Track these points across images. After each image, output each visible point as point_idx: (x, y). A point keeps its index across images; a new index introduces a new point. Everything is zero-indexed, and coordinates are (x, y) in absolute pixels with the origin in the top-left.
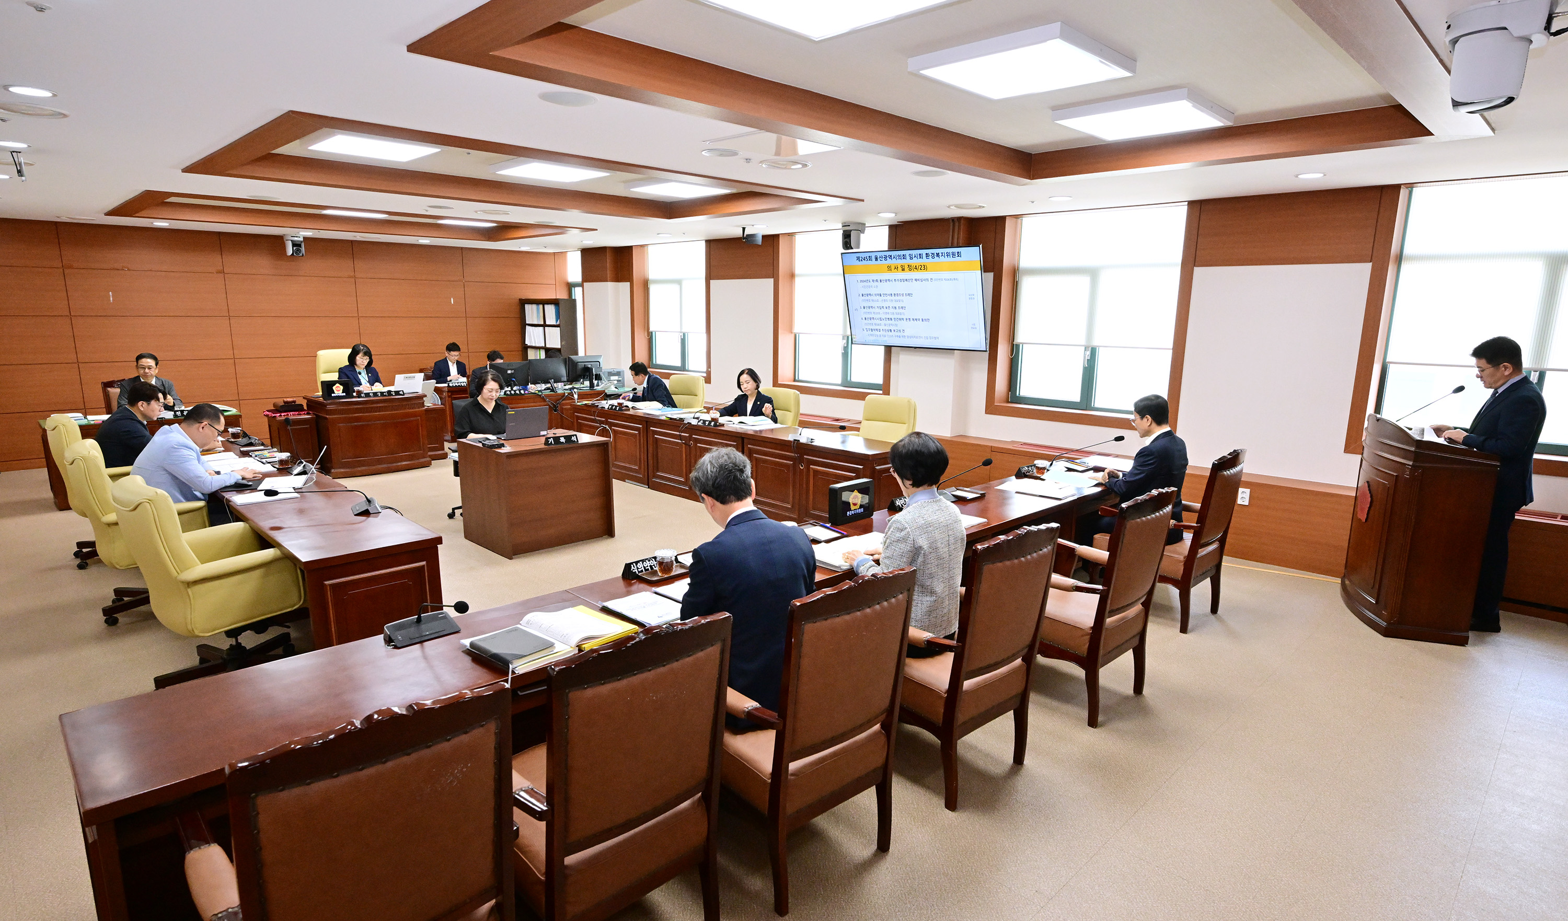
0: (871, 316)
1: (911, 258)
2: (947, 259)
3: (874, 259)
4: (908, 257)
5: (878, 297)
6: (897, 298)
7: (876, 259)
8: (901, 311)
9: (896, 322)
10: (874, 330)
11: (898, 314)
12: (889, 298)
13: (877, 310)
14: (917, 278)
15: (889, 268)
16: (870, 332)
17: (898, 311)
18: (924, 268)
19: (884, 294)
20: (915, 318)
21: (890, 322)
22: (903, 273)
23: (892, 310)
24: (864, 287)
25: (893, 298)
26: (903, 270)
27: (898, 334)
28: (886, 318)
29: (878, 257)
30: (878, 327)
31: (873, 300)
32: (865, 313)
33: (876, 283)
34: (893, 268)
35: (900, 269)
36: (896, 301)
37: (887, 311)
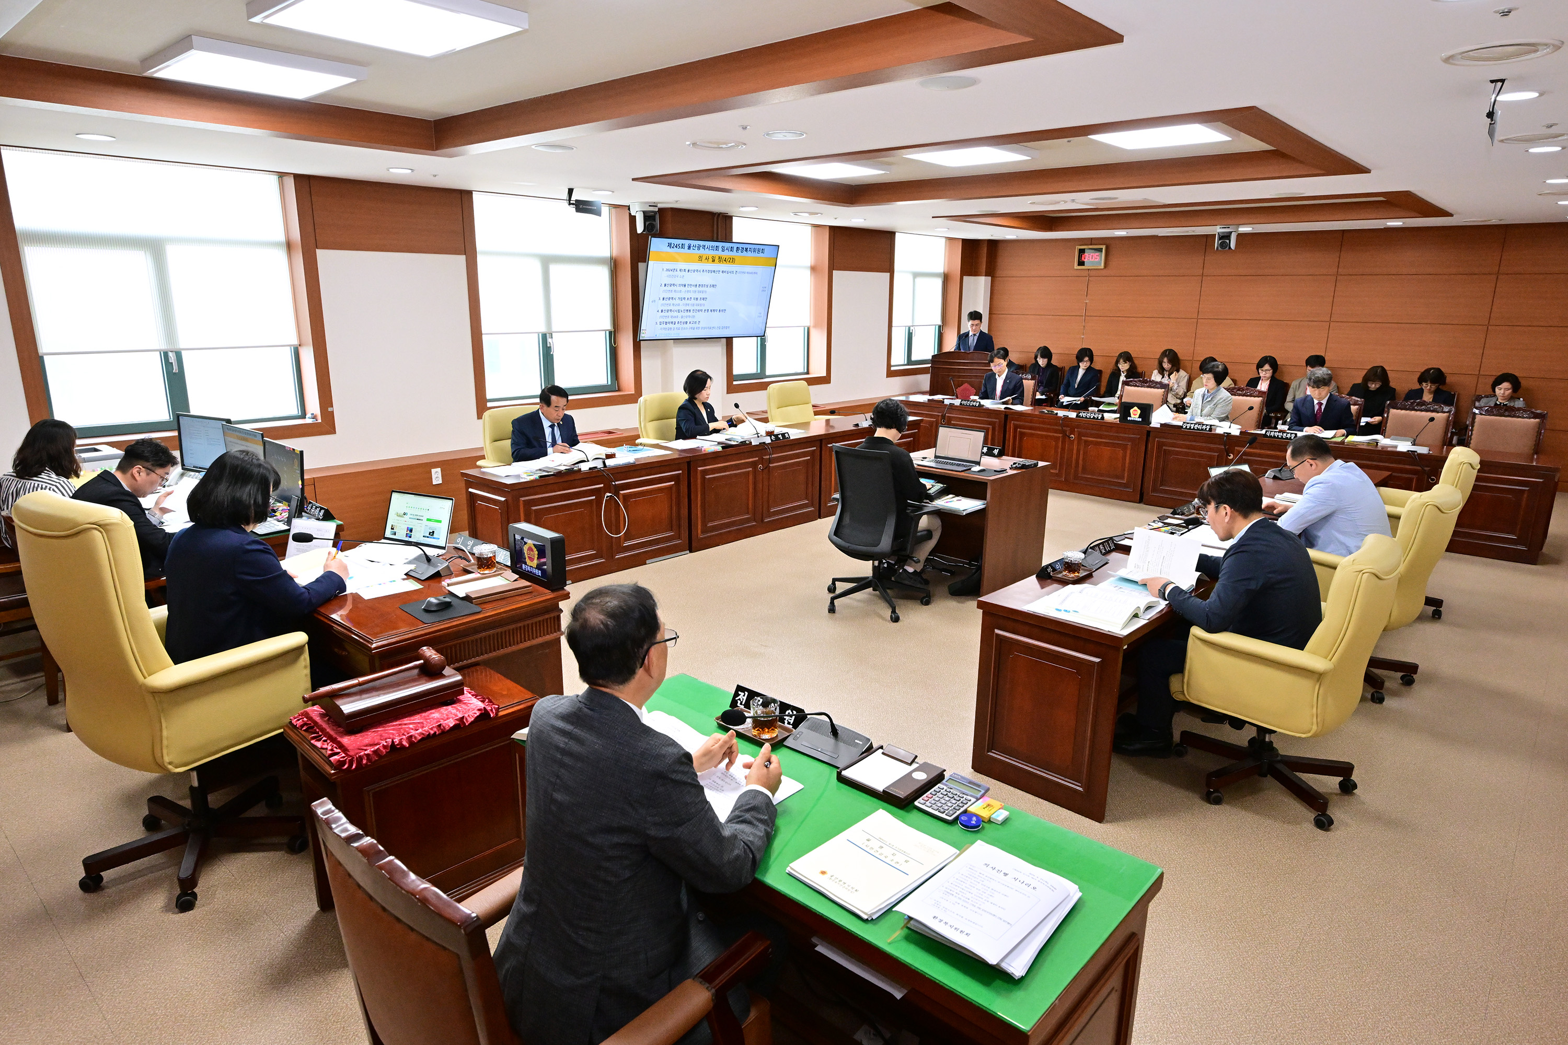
0: (669, 308)
1: (723, 251)
2: (753, 254)
3: (686, 247)
4: (720, 249)
5: (682, 288)
6: (701, 289)
7: (689, 248)
8: (702, 302)
9: (694, 314)
10: (669, 323)
11: (698, 305)
12: (693, 288)
13: (678, 302)
14: (725, 270)
15: (700, 258)
16: (664, 326)
17: (699, 302)
18: (732, 260)
19: (688, 285)
20: (713, 309)
21: (688, 314)
22: (713, 264)
23: (693, 301)
24: (669, 276)
25: (698, 289)
26: (713, 261)
27: (694, 325)
28: (684, 310)
29: (692, 246)
30: (673, 320)
31: (675, 291)
32: (663, 305)
33: (683, 273)
34: (704, 258)
35: (711, 260)
36: (699, 292)
37: (688, 302)
